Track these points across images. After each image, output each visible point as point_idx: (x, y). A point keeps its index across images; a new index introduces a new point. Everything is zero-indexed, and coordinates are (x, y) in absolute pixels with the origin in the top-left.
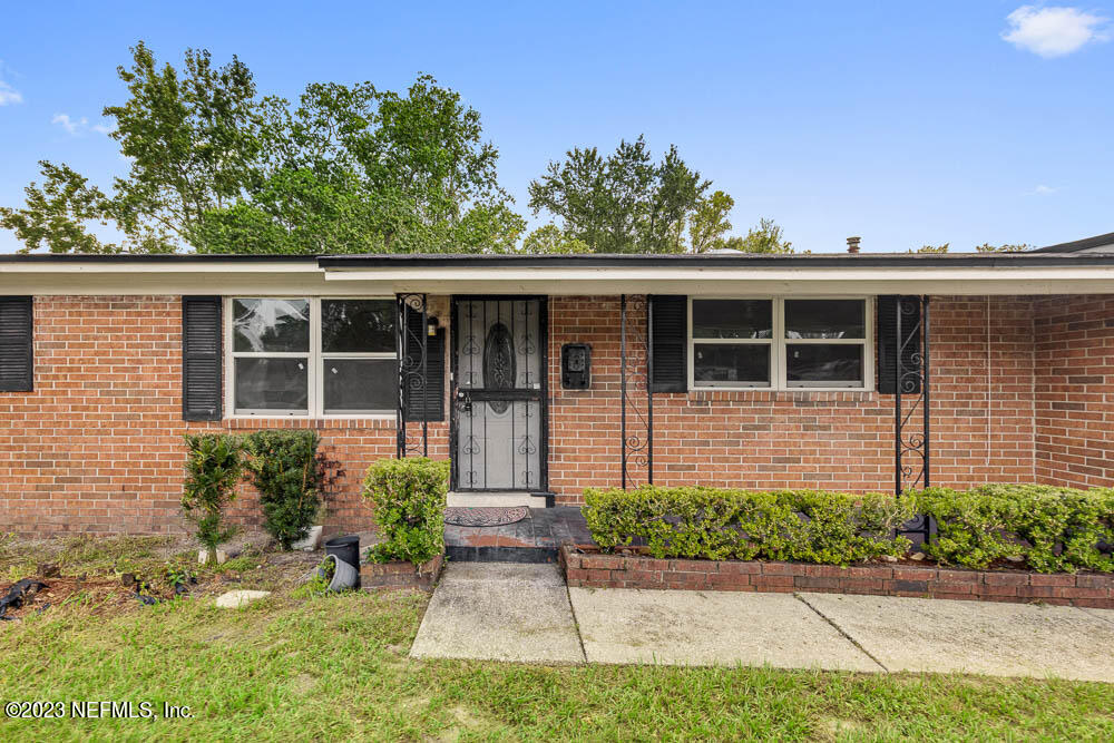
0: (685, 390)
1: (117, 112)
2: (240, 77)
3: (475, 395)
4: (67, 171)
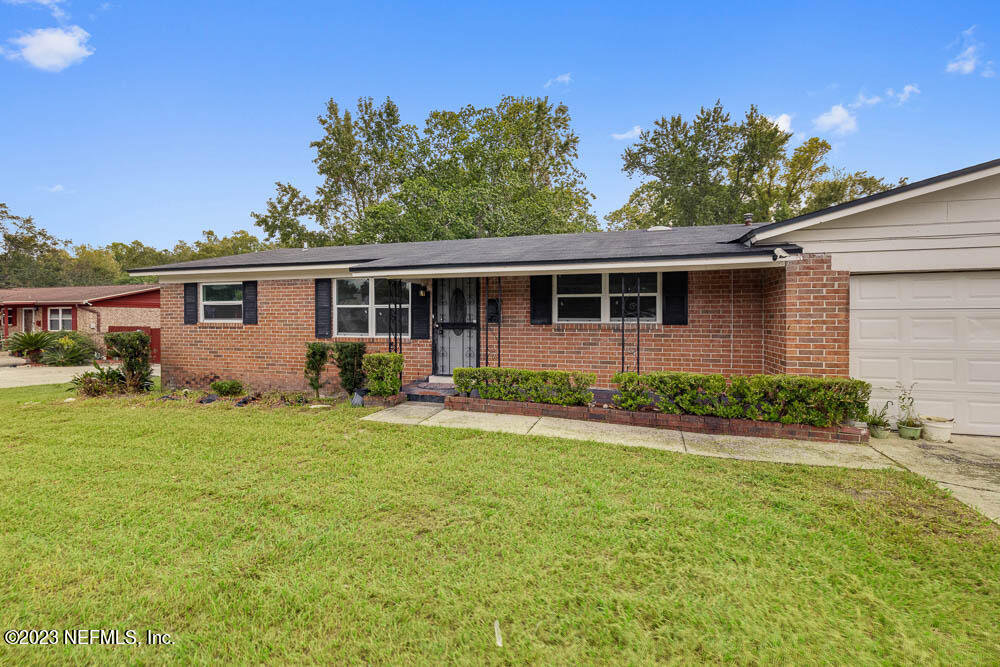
0: (550, 323)
1: (318, 145)
2: (391, 111)
3: (445, 326)
4: (290, 187)
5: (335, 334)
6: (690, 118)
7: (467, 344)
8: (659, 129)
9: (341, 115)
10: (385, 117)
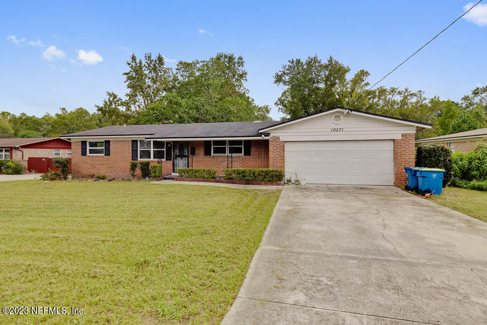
0: (210, 155)
1: (126, 74)
2: (160, 59)
3: (177, 156)
4: (113, 93)
5: (139, 159)
6: (304, 60)
7: (184, 162)
8: (291, 64)
9: (138, 61)
10: (157, 62)
